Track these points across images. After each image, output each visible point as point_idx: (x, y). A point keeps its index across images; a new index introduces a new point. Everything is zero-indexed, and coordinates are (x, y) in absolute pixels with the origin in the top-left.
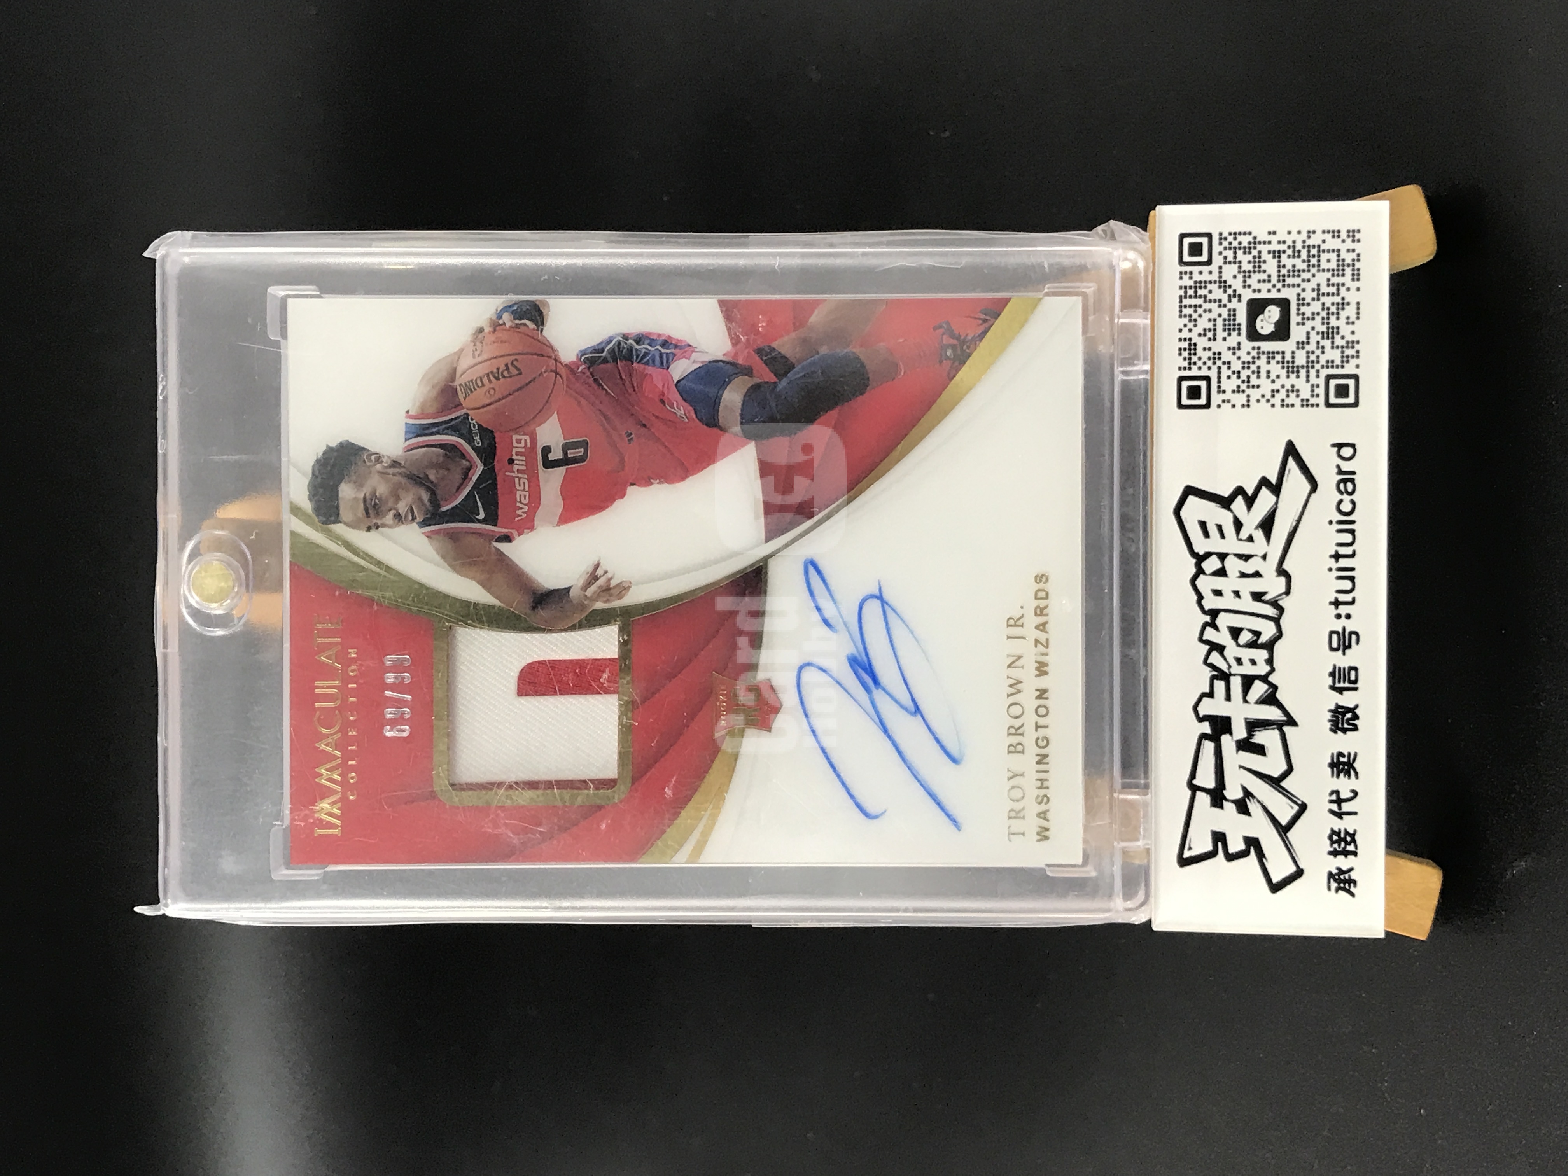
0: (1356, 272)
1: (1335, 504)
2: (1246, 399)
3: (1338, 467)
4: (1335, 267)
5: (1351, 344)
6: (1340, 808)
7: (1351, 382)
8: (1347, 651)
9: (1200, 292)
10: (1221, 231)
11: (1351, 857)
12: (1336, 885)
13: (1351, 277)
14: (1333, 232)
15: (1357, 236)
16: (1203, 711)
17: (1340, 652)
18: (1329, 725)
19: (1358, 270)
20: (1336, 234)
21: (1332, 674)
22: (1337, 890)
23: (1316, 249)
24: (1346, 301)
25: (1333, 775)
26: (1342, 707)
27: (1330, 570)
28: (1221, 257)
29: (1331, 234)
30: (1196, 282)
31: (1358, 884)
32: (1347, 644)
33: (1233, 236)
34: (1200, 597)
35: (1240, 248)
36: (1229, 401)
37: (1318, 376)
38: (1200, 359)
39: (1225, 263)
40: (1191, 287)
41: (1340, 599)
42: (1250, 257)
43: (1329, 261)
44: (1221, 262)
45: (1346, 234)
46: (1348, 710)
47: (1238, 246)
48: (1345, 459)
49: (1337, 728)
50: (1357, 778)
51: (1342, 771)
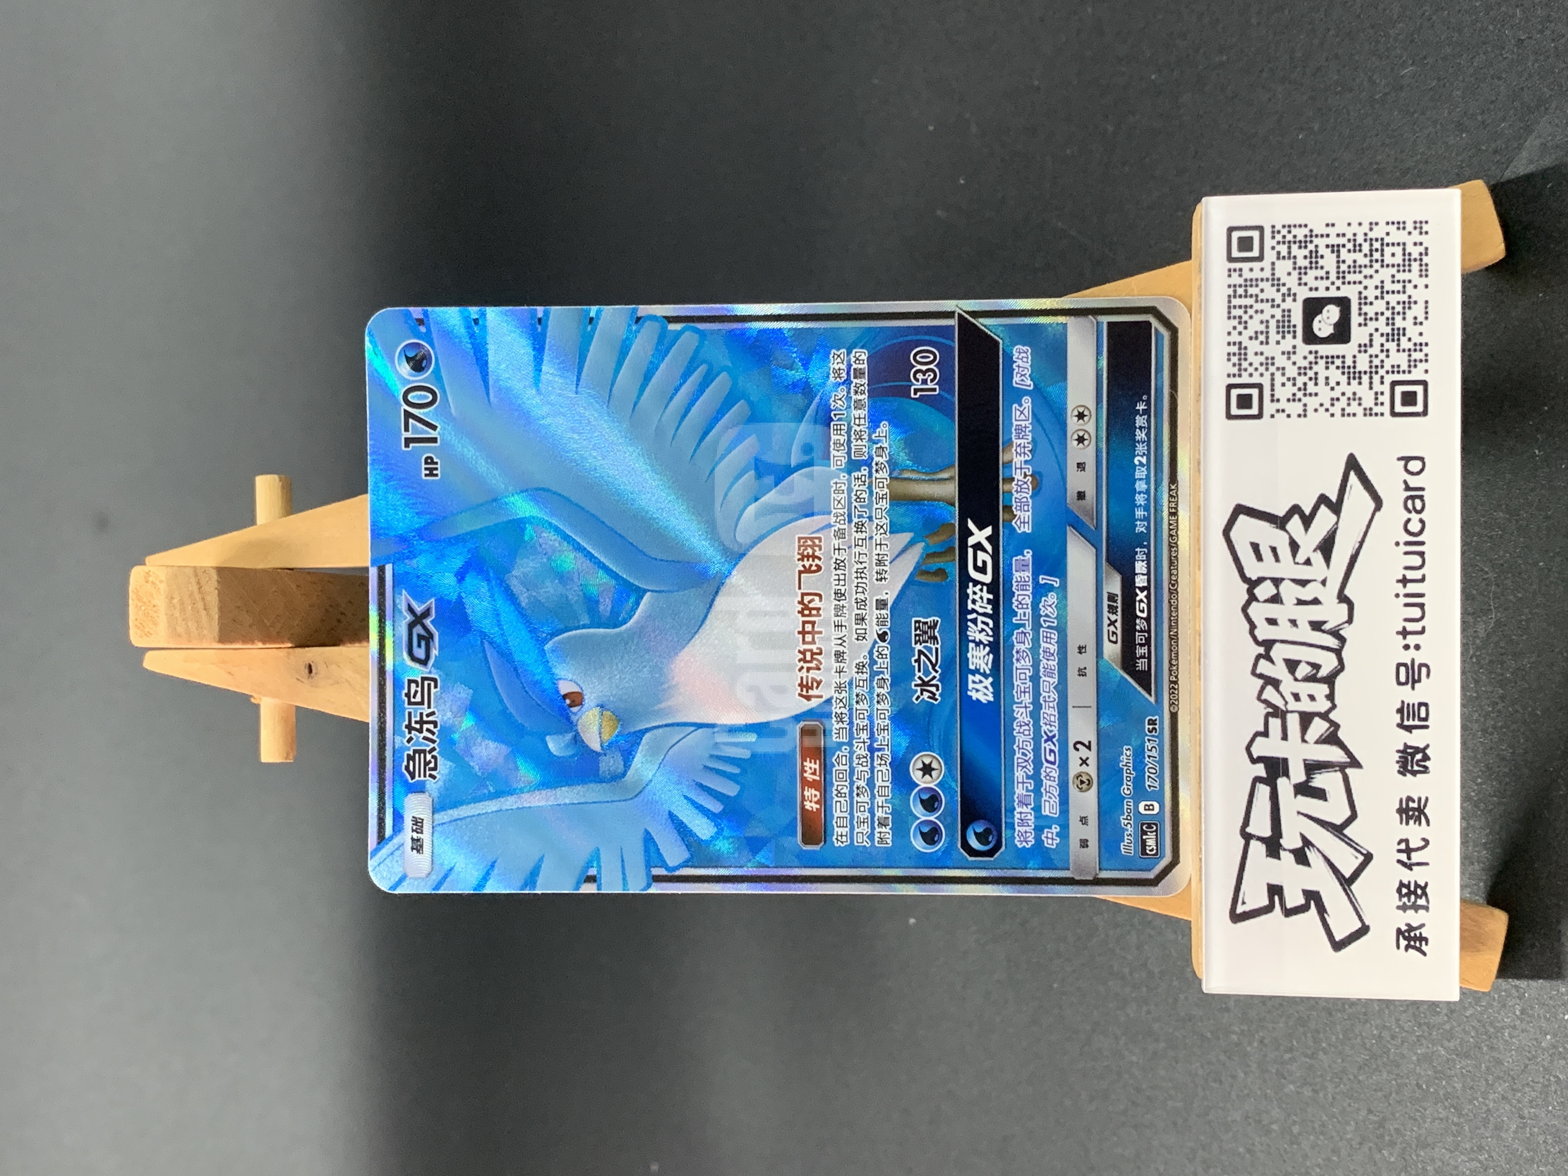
0: (1424, 268)
1: (1403, 524)
2: (1302, 408)
3: (1405, 482)
4: (1401, 263)
5: (1419, 346)
6: (1409, 858)
7: (1419, 389)
8: (1417, 685)
9: (1251, 291)
10: (1274, 224)
11: (1422, 912)
12: (1406, 942)
13: (1419, 273)
14: (1399, 223)
15: (1425, 228)
16: (1256, 752)
17: (1409, 686)
18: (1397, 767)
19: (1427, 265)
20: (1401, 226)
21: (1400, 711)
22: (1407, 948)
23: (1380, 242)
24: (1412, 300)
25: (1401, 823)
26: (1411, 747)
27: (1397, 596)
28: (1275, 252)
29: (1396, 225)
30: (1246, 280)
31: (1430, 941)
32: (1416, 678)
33: (1287, 229)
34: (1253, 626)
35: (1295, 242)
36: (1283, 411)
37: (1382, 383)
38: (1251, 364)
39: (1278, 258)
40: (1240, 286)
41: (1409, 629)
42: (1306, 252)
43: (1394, 256)
44: (1274, 259)
45: (1412, 225)
46: (1417, 750)
47: (1292, 240)
48: (1412, 473)
49: (1406, 770)
50: (1428, 824)
51: (1411, 819)
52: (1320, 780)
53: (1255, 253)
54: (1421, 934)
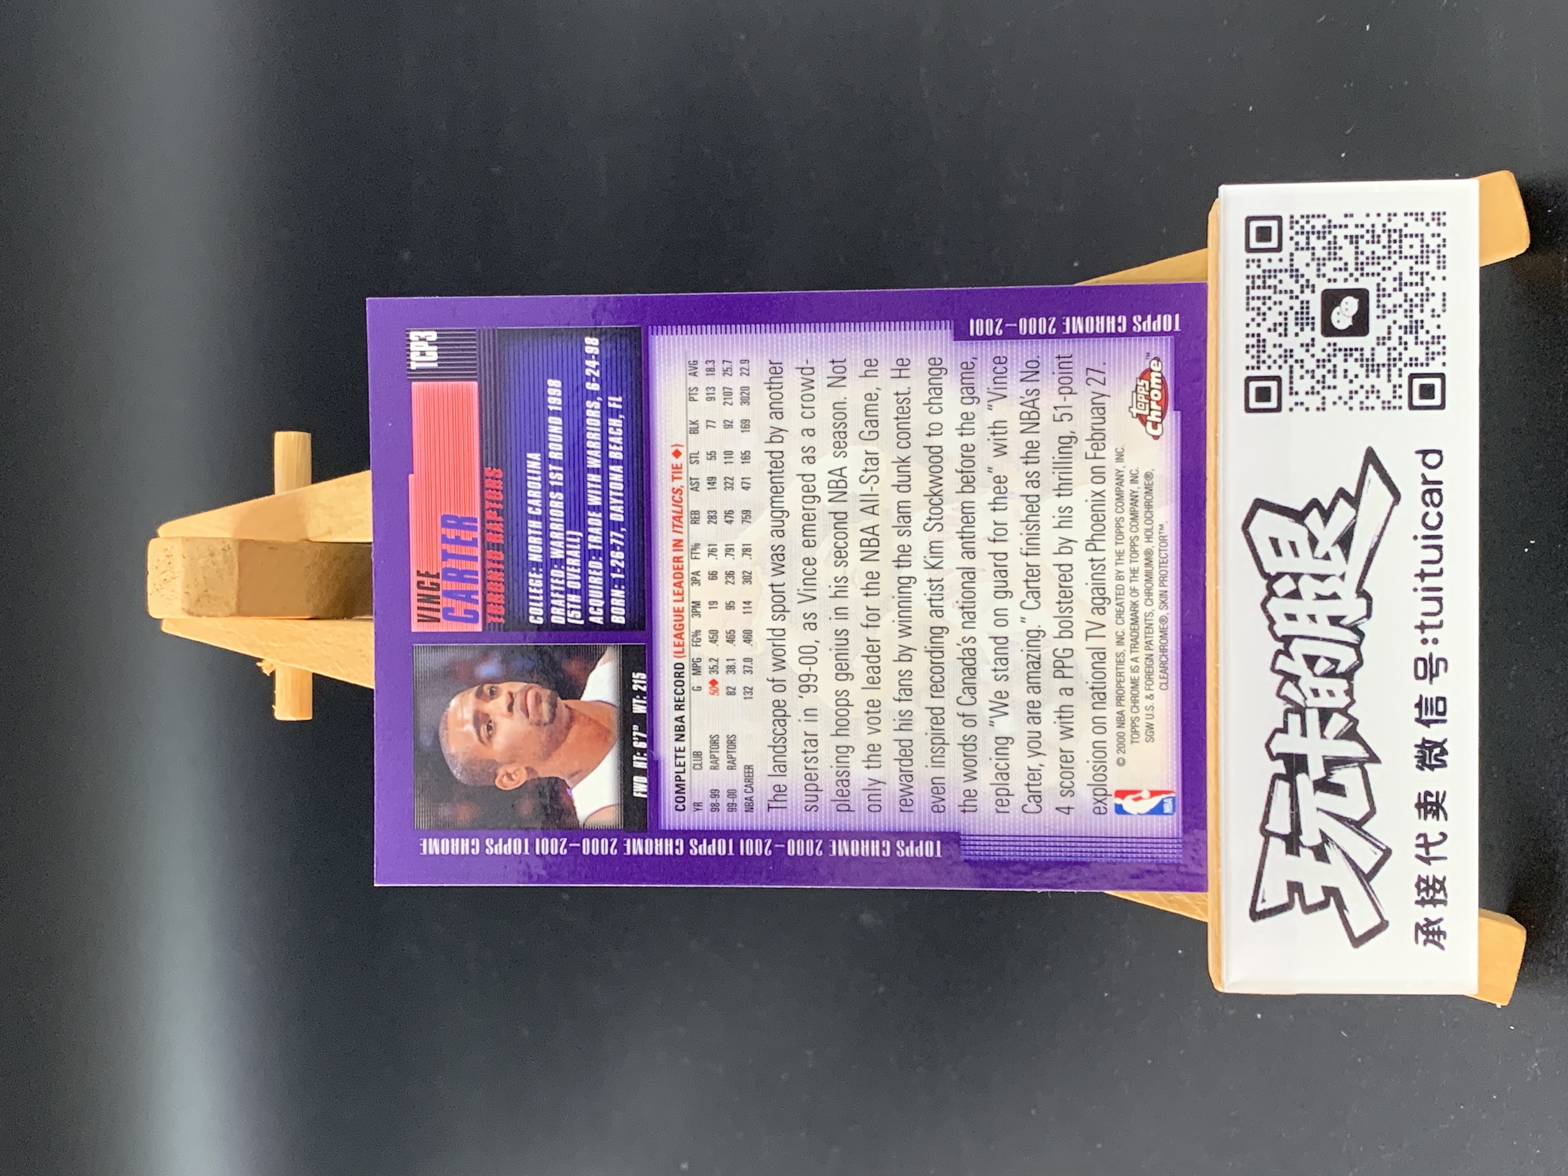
0: (1441, 259)
1: (1420, 517)
2: (1322, 401)
3: (1423, 476)
4: (1419, 254)
5: (1436, 340)
6: (1428, 853)
7: (1437, 382)
8: (1435, 679)
9: (1269, 282)
10: (1292, 213)
11: (1439, 906)
12: (1424, 937)
13: (1436, 265)
14: (1417, 214)
15: (1443, 219)
16: (1275, 748)
17: (1427, 680)
18: (1415, 761)
19: (1444, 257)
20: (1420, 217)
21: (1418, 705)
22: (1426, 942)
23: (1398, 233)
24: (1430, 292)
25: (1420, 818)
26: (1429, 742)
27: (1415, 590)
28: (1293, 242)
29: (1414, 217)
30: (1264, 271)
31: (1448, 935)
33: (1305, 219)
34: (1272, 622)
35: (1313, 233)
36: (1302, 404)
37: (1400, 376)
38: (1269, 357)
39: (1297, 249)
40: (1259, 277)
41: (1426, 623)
42: (1324, 243)
43: (1411, 247)
44: (1293, 251)
45: (1431, 217)
46: (1436, 744)
47: (1311, 230)
48: (1430, 467)
49: (1424, 764)
50: (1446, 819)
51: (1429, 812)
52: (1339, 776)
53: (1274, 244)
54: (1439, 928)
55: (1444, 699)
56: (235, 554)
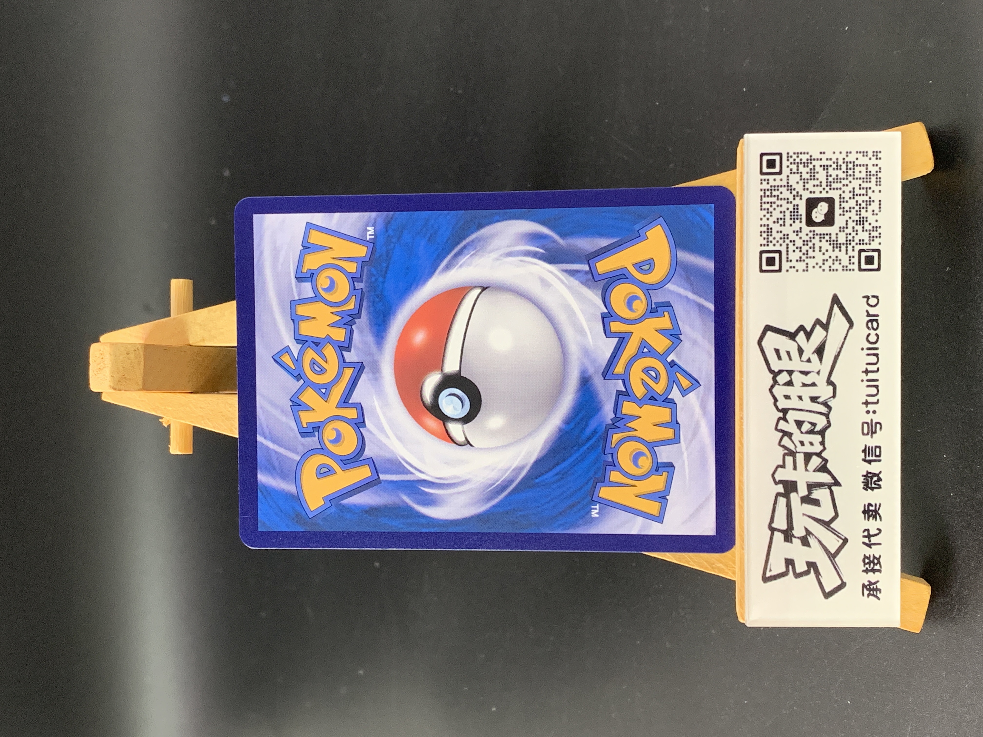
0: (878, 180)
1: (866, 337)
2: (806, 266)
3: (867, 311)
4: (865, 177)
5: (875, 229)
6: (870, 541)
7: (875, 254)
8: (874, 435)
9: (774, 193)
10: (789, 152)
11: (876, 573)
12: (868, 592)
13: (875, 183)
14: (864, 152)
15: (879, 155)
16: (778, 477)
17: (870, 436)
18: (862, 485)
19: (880, 178)
20: (865, 154)
21: (864, 451)
22: (869, 595)
23: (852, 164)
24: (871, 200)
25: (865, 519)
26: (870, 473)
27: (862, 381)
28: (789, 169)
29: (862, 154)
30: (771, 186)
31: (882, 591)
32: (874, 431)
33: (796, 155)
34: (776, 400)
35: (801, 163)
36: (794, 267)
37: (853, 250)
38: (774, 238)
39: (791, 173)
40: (768, 190)
41: (869, 401)
42: (808, 170)
43: (860, 172)
44: (789, 174)
45: (872, 154)
46: (874, 475)
47: (799, 162)
48: (871, 306)
49: (868, 487)
50: (881, 520)
51: (871, 517)
52: (816, 494)
53: (777, 170)
54: (876, 586)
55: (880, 447)
56: (142, 353)
